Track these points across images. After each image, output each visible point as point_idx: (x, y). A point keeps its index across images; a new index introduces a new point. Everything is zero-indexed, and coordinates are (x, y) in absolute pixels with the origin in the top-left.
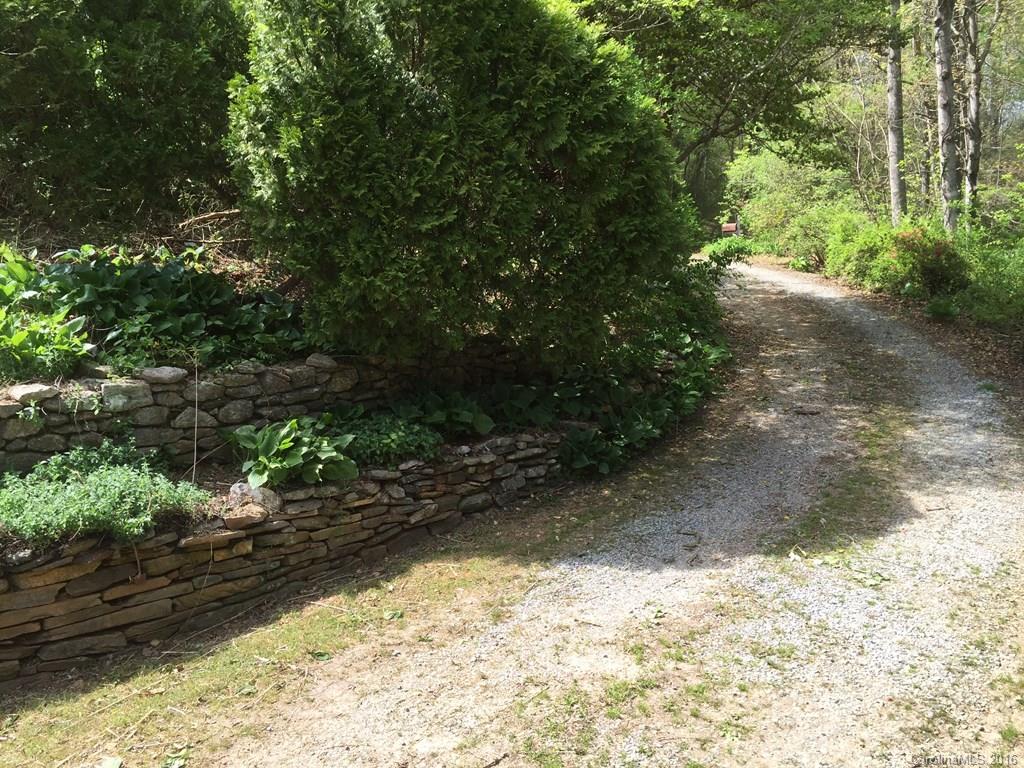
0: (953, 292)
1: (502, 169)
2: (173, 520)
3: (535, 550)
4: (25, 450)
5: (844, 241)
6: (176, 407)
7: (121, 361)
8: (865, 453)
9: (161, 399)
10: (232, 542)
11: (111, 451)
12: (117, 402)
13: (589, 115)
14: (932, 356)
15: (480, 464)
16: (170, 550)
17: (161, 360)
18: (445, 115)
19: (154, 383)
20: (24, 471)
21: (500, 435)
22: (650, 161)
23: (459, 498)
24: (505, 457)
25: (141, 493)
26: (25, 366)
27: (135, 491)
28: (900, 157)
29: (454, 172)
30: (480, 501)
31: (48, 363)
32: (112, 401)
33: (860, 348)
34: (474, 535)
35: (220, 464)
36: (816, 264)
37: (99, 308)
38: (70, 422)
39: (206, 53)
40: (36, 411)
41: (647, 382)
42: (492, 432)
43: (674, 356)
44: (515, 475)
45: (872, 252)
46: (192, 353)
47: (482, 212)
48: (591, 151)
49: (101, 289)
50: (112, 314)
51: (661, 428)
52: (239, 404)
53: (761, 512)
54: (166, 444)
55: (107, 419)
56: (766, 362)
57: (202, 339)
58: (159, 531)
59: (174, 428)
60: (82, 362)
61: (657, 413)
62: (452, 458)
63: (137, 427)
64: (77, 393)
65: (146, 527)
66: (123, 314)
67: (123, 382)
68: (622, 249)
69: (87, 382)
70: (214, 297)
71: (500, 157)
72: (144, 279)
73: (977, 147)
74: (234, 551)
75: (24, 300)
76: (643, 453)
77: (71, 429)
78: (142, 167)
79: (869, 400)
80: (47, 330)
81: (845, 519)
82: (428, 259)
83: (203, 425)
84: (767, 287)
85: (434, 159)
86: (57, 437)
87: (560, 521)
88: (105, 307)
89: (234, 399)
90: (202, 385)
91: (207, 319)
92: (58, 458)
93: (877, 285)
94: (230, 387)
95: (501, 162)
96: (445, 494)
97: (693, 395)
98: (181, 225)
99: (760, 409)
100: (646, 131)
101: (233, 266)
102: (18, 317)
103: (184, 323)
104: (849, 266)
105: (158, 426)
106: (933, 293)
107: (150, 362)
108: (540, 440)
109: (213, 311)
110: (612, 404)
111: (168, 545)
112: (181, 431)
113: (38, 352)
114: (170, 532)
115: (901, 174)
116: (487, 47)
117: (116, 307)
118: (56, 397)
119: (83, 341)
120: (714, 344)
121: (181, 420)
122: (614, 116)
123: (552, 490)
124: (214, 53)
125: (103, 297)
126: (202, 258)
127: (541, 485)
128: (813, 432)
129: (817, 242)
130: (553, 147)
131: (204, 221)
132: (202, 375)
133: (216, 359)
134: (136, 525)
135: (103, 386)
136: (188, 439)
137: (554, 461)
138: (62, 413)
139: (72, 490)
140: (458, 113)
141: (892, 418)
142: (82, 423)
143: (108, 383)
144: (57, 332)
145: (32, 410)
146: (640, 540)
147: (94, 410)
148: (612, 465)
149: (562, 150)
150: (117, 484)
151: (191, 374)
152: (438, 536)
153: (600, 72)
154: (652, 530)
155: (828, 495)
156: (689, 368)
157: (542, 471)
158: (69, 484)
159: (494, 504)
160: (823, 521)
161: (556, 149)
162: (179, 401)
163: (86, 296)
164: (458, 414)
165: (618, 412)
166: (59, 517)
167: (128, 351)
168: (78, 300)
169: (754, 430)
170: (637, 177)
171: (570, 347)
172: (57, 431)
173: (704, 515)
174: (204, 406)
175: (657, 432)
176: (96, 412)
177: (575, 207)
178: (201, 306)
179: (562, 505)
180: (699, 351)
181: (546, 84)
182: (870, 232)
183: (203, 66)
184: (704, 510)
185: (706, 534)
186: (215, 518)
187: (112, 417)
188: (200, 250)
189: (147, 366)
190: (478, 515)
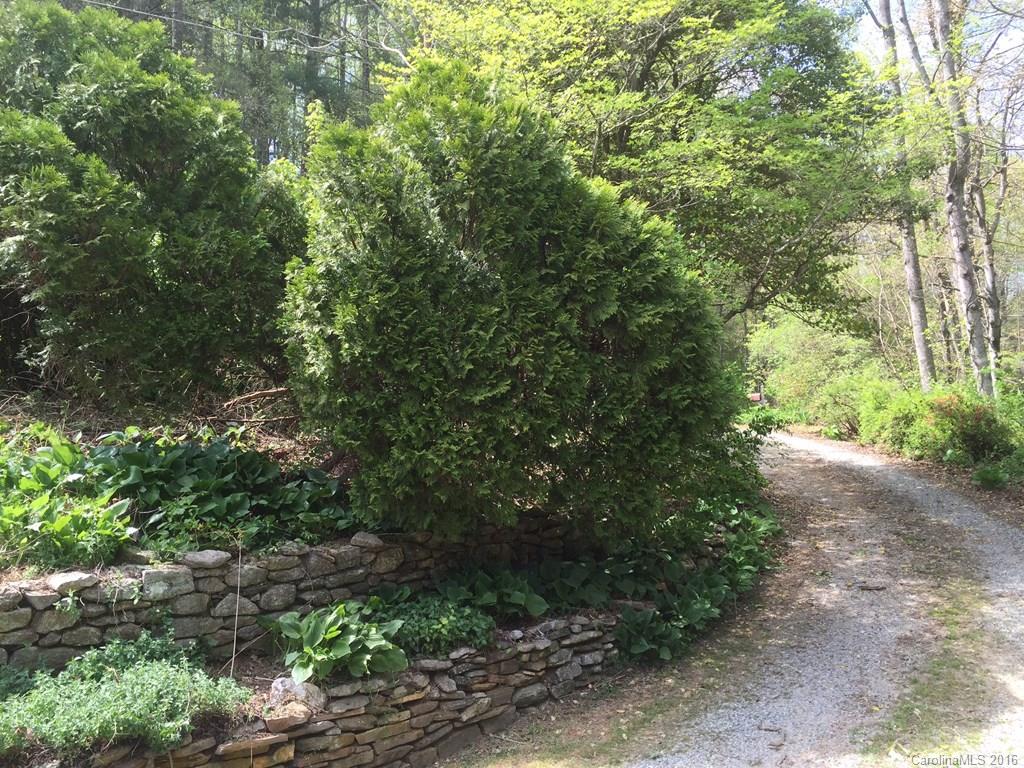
0: (998, 458)
1: (554, 340)
2: (212, 722)
3: (600, 751)
4: (59, 644)
5: (878, 409)
6: (217, 593)
7: (163, 544)
8: (944, 632)
9: (202, 585)
10: (274, 747)
11: (148, 644)
12: (158, 590)
13: (638, 287)
14: (988, 524)
15: (534, 651)
16: (208, 758)
17: (204, 543)
18: (496, 290)
19: (197, 567)
20: (57, 668)
21: (553, 617)
22: (699, 329)
23: (512, 689)
24: (559, 642)
25: (179, 691)
26: (65, 553)
27: (173, 690)
29: (507, 344)
30: (535, 693)
31: (90, 549)
32: (152, 589)
33: (912, 518)
34: (531, 733)
35: (259, 657)
36: (848, 433)
37: (143, 490)
38: (109, 613)
39: (264, 239)
40: (73, 601)
41: (699, 556)
42: (545, 615)
43: (722, 528)
44: (571, 662)
45: (907, 419)
46: (236, 535)
47: (534, 383)
48: (642, 321)
49: (146, 471)
50: (156, 496)
51: (719, 607)
52: (282, 589)
54: (205, 635)
55: (146, 608)
56: (816, 534)
57: (246, 519)
58: (197, 735)
59: (213, 617)
60: (125, 546)
61: (714, 590)
62: (505, 645)
63: (175, 616)
64: (118, 581)
65: (184, 733)
66: (166, 496)
67: (164, 568)
68: (675, 418)
69: (127, 569)
70: (259, 476)
71: (553, 328)
72: (190, 459)
73: (996, 314)
74: (275, 758)
75: (68, 483)
76: (704, 635)
77: (108, 620)
78: (195, 347)
79: (936, 573)
80: (91, 514)
81: (941, 709)
82: (480, 431)
83: (244, 612)
84: (804, 456)
85: (487, 332)
86: (93, 630)
87: (624, 716)
88: (149, 489)
89: (277, 583)
90: (246, 569)
91: (251, 498)
92: (93, 653)
93: (918, 453)
94: (274, 571)
95: (551, 333)
96: (497, 685)
97: (749, 571)
98: (226, 405)
99: (820, 585)
100: (694, 301)
101: (274, 444)
102: (61, 501)
103: (229, 504)
104: (885, 434)
105: (198, 615)
106: (977, 460)
107: (193, 545)
108: (596, 622)
109: (257, 490)
110: (666, 581)
111: (204, 752)
112: (222, 620)
113: (79, 537)
114: (207, 737)
116: (536, 226)
117: (161, 488)
118: (95, 586)
119: (127, 525)
120: (761, 515)
121: (222, 608)
122: (661, 289)
123: (610, 679)
124: (271, 239)
125: (147, 478)
126: (244, 437)
127: (598, 673)
128: (882, 610)
129: (846, 410)
130: (604, 317)
131: (248, 400)
132: (245, 558)
133: (260, 540)
134: (171, 729)
135: (144, 573)
136: (227, 629)
137: (610, 646)
138: (100, 603)
139: (107, 690)
140: (510, 287)
141: (964, 593)
142: (120, 613)
143: (148, 569)
144: (100, 515)
145: (69, 600)
146: (718, 737)
147: (133, 600)
148: (673, 650)
149: (612, 320)
150: (155, 682)
151: (235, 557)
152: (491, 735)
153: (646, 246)
154: (729, 725)
155: (915, 681)
156: (740, 540)
157: (598, 657)
158: (103, 683)
159: (550, 696)
160: (917, 711)
161: (607, 320)
162: (221, 587)
163: (131, 478)
164: (509, 596)
165: (672, 589)
166: (92, 721)
167: (172, 534)
168: (123, 483)
169: (818, 608)
170: (688, 345)
171: (625, 520)
172: (93, 623)
174: (246, 591)
175: (716, 611)
176: (136, 602)
177: (626, 376)
178: (245, 485)
179: (623, 696)
180: (748, 523)
181: (595, 258)
182: (903, 401)
183: (260, 251)
184: (782, 701)
185: (790, 730)
186: (257, 719)
187: (151, 606)
188: (242, 429)
189: (190, 550)
190: (533, 710)
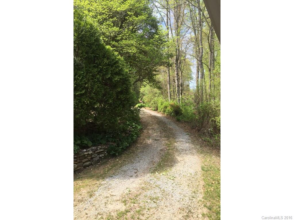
0: (180, 115)
1: (96, 81)
3: (101, 176)
5: (161, 105)
8: (168, 148)
13: (115, 71)
14: (177, 128)
15: (88, 154)
18: (83, 68)
21: (94, 146)
22: (127, 83)
23: (83, 163)
24: (94, 152)
28: (170, 89)
29: (85, 81)
30: (88, 164)
33: (165, 126)
34: (86, 173)
36: (156, 110)
41: (126, 133)
42: (92, 146)
43: (131, 128)
44: (97, 157)
45: (166, 107)
47: (91, 91)
48: (115, 79)
51: (129, 144)
53: (149, 163)
56: (149, 129)
61: (128, 140)
62: (82, 153)
68: (122, 102)
71: (96, 79)
73: (182, 88)
76: (125, 150)
79: (168, 137)
81: (166, 164)
82: (77, 102)
84: (148, 114)
85: (80, 78)
87: (107, 168)
93: (167, 114)
95: (95, 80)
96: (79, 162)
97: (135, 136)
99: (148, 139)
100: (127, 76)
104: (162, 110)
106: (177, 116)
108: (103, 147)
110: (119, 138)
115: (170, 92)
116: (93, 53)
120: (139, 125)
122: (119, 73)
123: (105, 160)
127: (103, 159)
128: (158, 144)
129: (156, 105)
130: (107, 77)
137: (106, 153)
140: (86, 67)
141: (172, 141)
146: (125, 171)
148: (119, 153)
149: (109, 78)
152: (77, 174)
153: (117, 62)
154: (127, 169)
155: (162, 158)
156: (134, 130)
157: (103, 155)
159: (91, 164)
160: (162, 164)
161: (108, 78)
164: (83, 141)
165: (120, 140)
169: (147, 144)
170: (125, 86)
171: (110, 125)
173: (138, 164)
175: (128, 145)
177: (112, 92)
179: (107, 164)
180: (136, 126)
181: (106, 63)
182: (166, 103)
184: (138, 163)
185: (139, 169)
190: (87, 168)
